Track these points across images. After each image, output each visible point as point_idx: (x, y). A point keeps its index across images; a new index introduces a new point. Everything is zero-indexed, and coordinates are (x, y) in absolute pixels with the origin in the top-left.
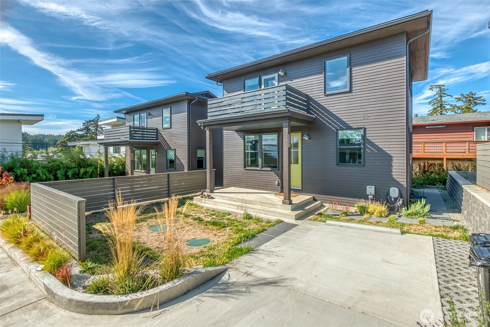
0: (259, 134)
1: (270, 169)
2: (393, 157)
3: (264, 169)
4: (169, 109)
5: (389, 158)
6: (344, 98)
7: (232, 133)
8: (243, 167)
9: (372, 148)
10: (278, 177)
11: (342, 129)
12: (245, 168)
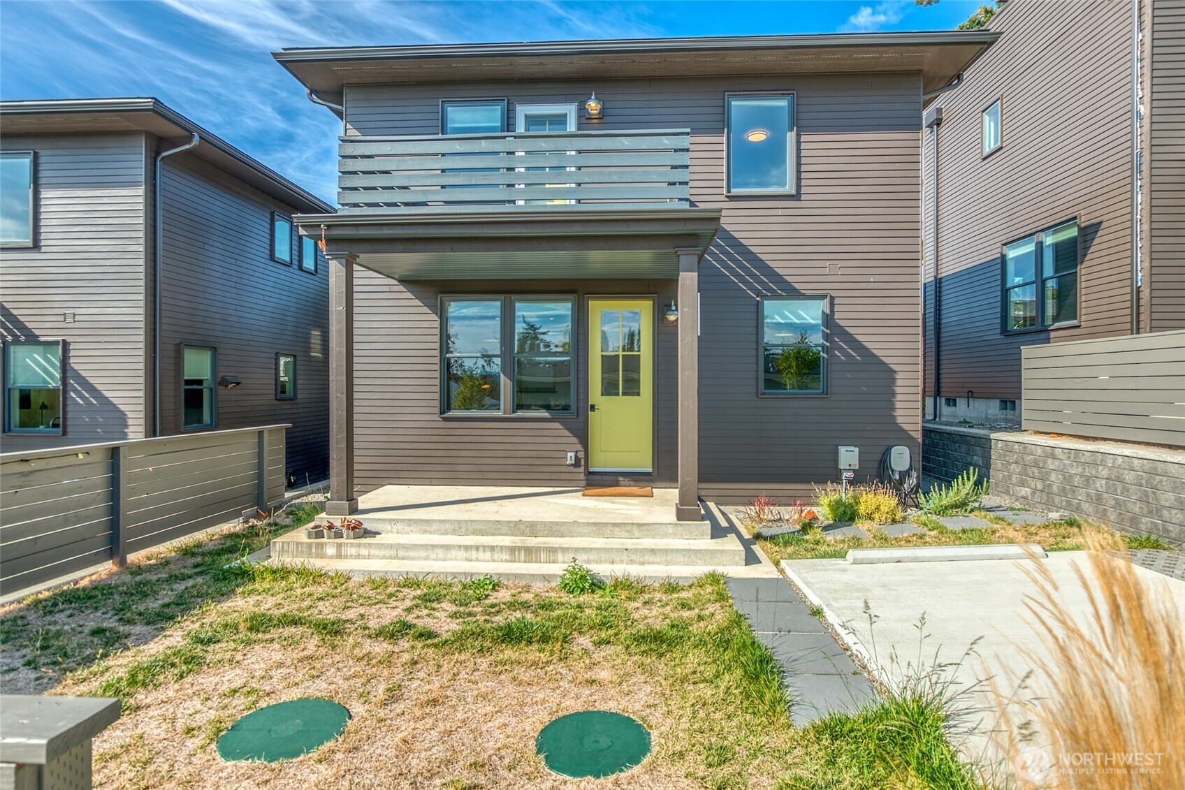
0: (502, 297)
1: (544, 414)
2: (895, 372)
3: (520, 414)
4: (27, 161)
5: (889, 375)
6: (780, 212)
7: (387, 288)
8: (437, 410)
9: (849, 350)
10: (574, 440)
11: (775, 296)
12: (446, 415)
